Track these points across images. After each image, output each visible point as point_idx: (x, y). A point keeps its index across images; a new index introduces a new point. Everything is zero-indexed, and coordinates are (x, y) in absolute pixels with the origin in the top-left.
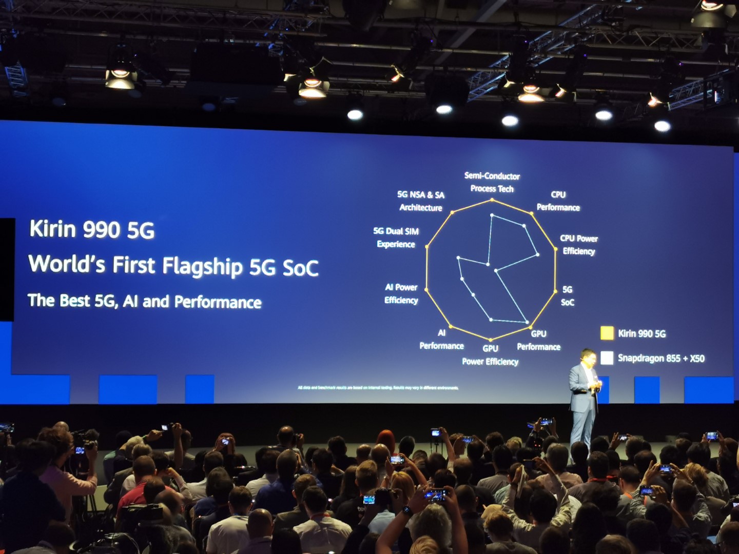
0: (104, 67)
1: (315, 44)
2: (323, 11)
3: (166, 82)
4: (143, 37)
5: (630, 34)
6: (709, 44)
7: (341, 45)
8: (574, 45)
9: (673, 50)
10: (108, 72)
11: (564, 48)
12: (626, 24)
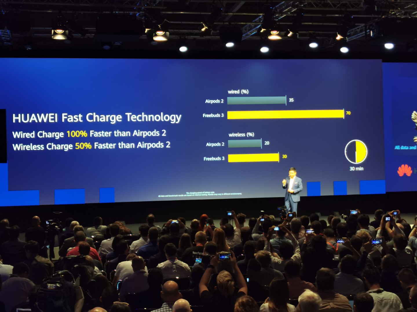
0: (50, 28)
1: (161, 12)
3: (83, 35)
4: (71, 12)
5: (325, 2)
6: (367, 6)
7: (175, 13)
8: (296, 9)
9: (348, 10)
10: (53, 31)
11: (291, 11)
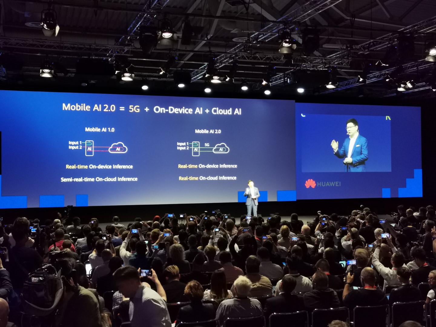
0: (39, 68)
1: (128, 59)
2: (131, 45)
3: (66, 74)
4: (56, 56)
5: (255, 56)
6: (286, 60)
7: (139, 59)
8: (233, 60)
9: (272, 62)
10: (41, 70)
11: (229, 61)
12: (253, 52)
